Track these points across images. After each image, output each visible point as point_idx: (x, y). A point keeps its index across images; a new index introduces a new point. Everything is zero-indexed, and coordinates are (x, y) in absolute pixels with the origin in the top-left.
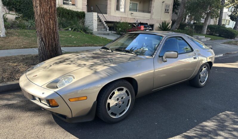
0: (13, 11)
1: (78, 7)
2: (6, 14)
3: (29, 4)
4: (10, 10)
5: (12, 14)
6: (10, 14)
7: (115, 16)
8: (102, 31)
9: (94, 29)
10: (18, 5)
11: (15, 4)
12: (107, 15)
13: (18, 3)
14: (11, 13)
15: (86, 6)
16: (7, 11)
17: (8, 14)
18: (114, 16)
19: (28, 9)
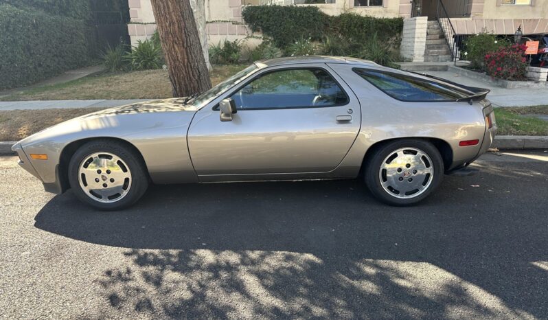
0: (258, 31)
1: (388, 9)
2: (248, 37)
3: (283, 15)
4: (255, 30)
5: (257, 38)
6: (254, 37)
7: (495, 20)
8: (438, 61)
9: (417, 57)
10: (265, 19)
11: (261, 17)
12: (470, 19)
13: (265, 16)
14: (255, 35)
15: (411, 4)
16: (250, 32)
17: (251, 37)
18: (492, 20)
19: (281, 25)
